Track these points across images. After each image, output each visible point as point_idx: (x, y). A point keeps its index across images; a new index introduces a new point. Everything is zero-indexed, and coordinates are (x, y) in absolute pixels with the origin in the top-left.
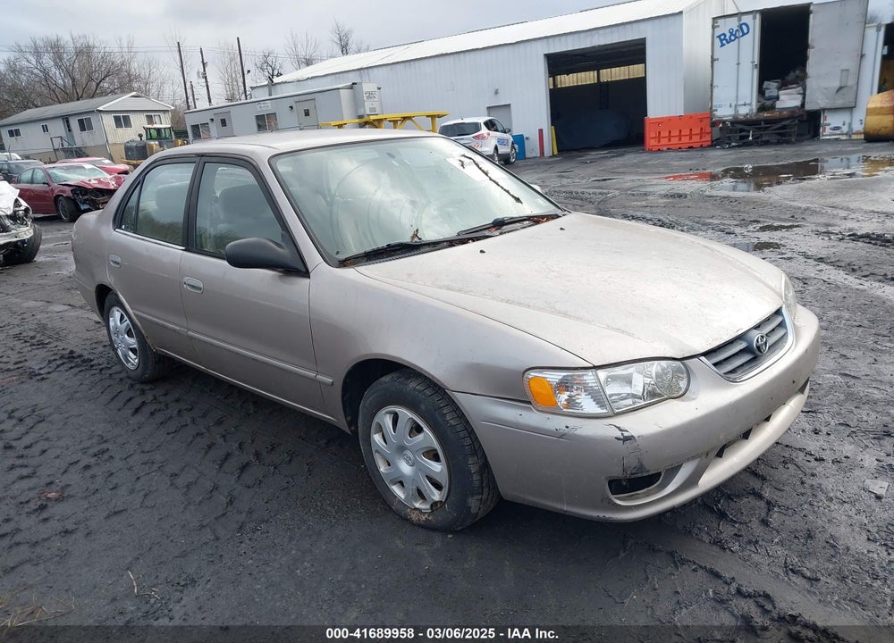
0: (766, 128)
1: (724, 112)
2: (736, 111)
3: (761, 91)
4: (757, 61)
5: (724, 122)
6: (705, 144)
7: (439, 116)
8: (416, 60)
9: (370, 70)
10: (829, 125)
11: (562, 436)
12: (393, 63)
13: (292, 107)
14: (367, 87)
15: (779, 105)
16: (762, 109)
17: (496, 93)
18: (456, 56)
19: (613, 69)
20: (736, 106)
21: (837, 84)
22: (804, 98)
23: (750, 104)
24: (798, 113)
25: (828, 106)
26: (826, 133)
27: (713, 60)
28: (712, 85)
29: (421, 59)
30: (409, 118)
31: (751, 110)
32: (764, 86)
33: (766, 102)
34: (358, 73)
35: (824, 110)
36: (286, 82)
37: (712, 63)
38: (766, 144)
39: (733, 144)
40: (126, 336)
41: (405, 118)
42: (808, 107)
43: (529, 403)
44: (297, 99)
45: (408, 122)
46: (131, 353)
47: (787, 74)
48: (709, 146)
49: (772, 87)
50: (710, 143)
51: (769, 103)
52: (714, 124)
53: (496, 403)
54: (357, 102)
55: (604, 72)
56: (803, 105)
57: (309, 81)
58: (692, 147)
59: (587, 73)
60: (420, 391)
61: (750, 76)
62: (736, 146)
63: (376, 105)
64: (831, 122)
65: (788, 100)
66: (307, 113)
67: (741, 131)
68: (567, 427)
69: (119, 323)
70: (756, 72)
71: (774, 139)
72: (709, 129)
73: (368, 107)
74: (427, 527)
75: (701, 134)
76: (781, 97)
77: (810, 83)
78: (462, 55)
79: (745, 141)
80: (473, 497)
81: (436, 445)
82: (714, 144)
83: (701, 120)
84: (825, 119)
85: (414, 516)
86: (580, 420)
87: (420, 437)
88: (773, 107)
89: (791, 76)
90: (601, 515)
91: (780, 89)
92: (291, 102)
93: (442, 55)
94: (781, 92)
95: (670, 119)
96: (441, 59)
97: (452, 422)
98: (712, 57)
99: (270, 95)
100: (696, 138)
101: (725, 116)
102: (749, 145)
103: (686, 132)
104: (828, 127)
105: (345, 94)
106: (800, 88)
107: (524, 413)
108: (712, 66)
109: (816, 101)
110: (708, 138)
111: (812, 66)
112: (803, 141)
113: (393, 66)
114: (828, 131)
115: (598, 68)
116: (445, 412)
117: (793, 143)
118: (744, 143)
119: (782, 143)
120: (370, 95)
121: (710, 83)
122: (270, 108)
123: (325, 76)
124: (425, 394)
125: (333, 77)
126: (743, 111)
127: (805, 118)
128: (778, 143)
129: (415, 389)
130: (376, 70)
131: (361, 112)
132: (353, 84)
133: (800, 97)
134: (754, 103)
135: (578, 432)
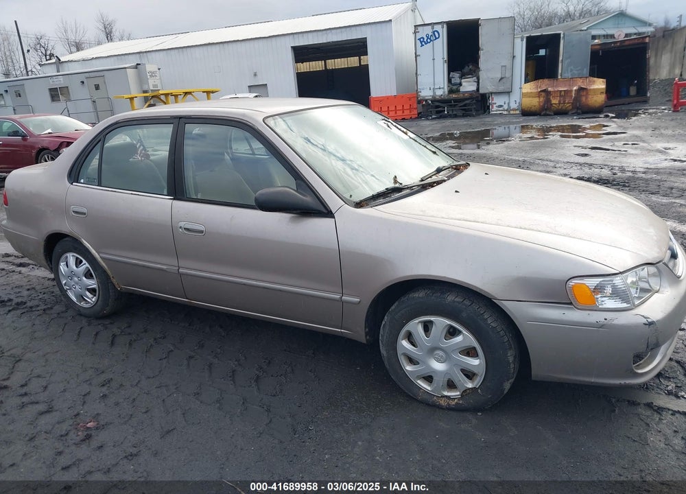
0: (455, 105)
1: (426, 93)
2: (434, 93)
3: (450, 80)
4: (446, 58)
5: (426, 101)
6: (413, 117)
7: (213, 92)
8: (188, 47)
9: (148, 54)
10: (495, 104)
11: (602, 326)
12: (168, 49)
13: (83, 82)
14: (150, 67)
15: (462, 89)
16: (451, 91)
17: (255, 75)
18: (221, 45)
19: (336, 60)
20: (434, 89)
21: (499, 76)
22: (478, 85)
23: (443, 88)
24: (475, 95)
25: (495, 91)
26: (494, 109)
27: (416, 56)
28: (416, 74)
29: (192, 46)
30: (190, 93)
31: (444, 92)
32: (451, 76)
33: (454, 88)
34: (138, 55)
35: (492, 93)
36: (72, 61)
37: (416, 57)
38: (455, 116)
39: (433, 116)
40: (84, 278)
41: (186, 93)
42: (481, 91)
43: (571, 304)
44: (87, 75)
45: (189, 96)
46: (88, 293)
47: (463, 68)
48: (416, 118)
49: (456, 76)
50: (417, 116)
51: (455, 87)
52: (419, 102)
53: (540, 306)
54: (141, 79)
55: (329, 62)
56: (478, 89)
57: (93, 61)
58: (404, 119)
59: (317, 62)
60: (458, 302)
61: (441, 68)
62: (435, 118)
63: (158, 82)
64: (497, 102)
65: (468, 86)
66: (97, 87)
67: (437, 107)
68: (606, 319)
69: (74, 267)
70: (446, 65)
71: (460, 113)
72: (415, 105)
73: (151, 84)
74: (458, 409)
75: (411, 109)
76: (464, 84)
77: (482, 74)
78: (226, 45)
79: (441, 114)
80: (508, 380)
81: (475, 344)
82: (420, 116)
83: (410, 99)
84: (493, 100)
85: (443, 402)
86: (615, 313)
87: (459, 339)
88: (458, 91)
89: (466, 69)
90: (623, 382)
91: (461, 78)
92: (82, 78)
93: (209, 44)
94: (463, 80)
95: (388, 98)
96: (209, 47)
97: (493, 325)
98: (415, 54)
99: (58, 71)
100: (407, 112)
101: (426, 96)
102: (445, 117)
103: (399, 107)
104: (494, 106)
105: (131, 72)
106: (475, 78)
107: (567, 312)
108: (416, 60)
109: (486, 87)
110: (415, 112)
111: (482, 63)
112: (479, 115)
113: (169, 51)
114: (495, 108)
115: (325, 59)
116: (486, 317)
117: (473, 116)
118: (441, 115)
119: (466, 116)
120: (153, 74)
121: (415, 72)
122: (62, 82)
123: (108, 57)
124: (465, 304)
125: (115, 58)
126: (439, 93)
127: (480, 98)
128: (464, 116)
129: (454, 301)
130: (153, 54)
131: (145, 88)
132: (138, 64)
133: (476, 84)
134: (446, 88)
135: (616, 322)
